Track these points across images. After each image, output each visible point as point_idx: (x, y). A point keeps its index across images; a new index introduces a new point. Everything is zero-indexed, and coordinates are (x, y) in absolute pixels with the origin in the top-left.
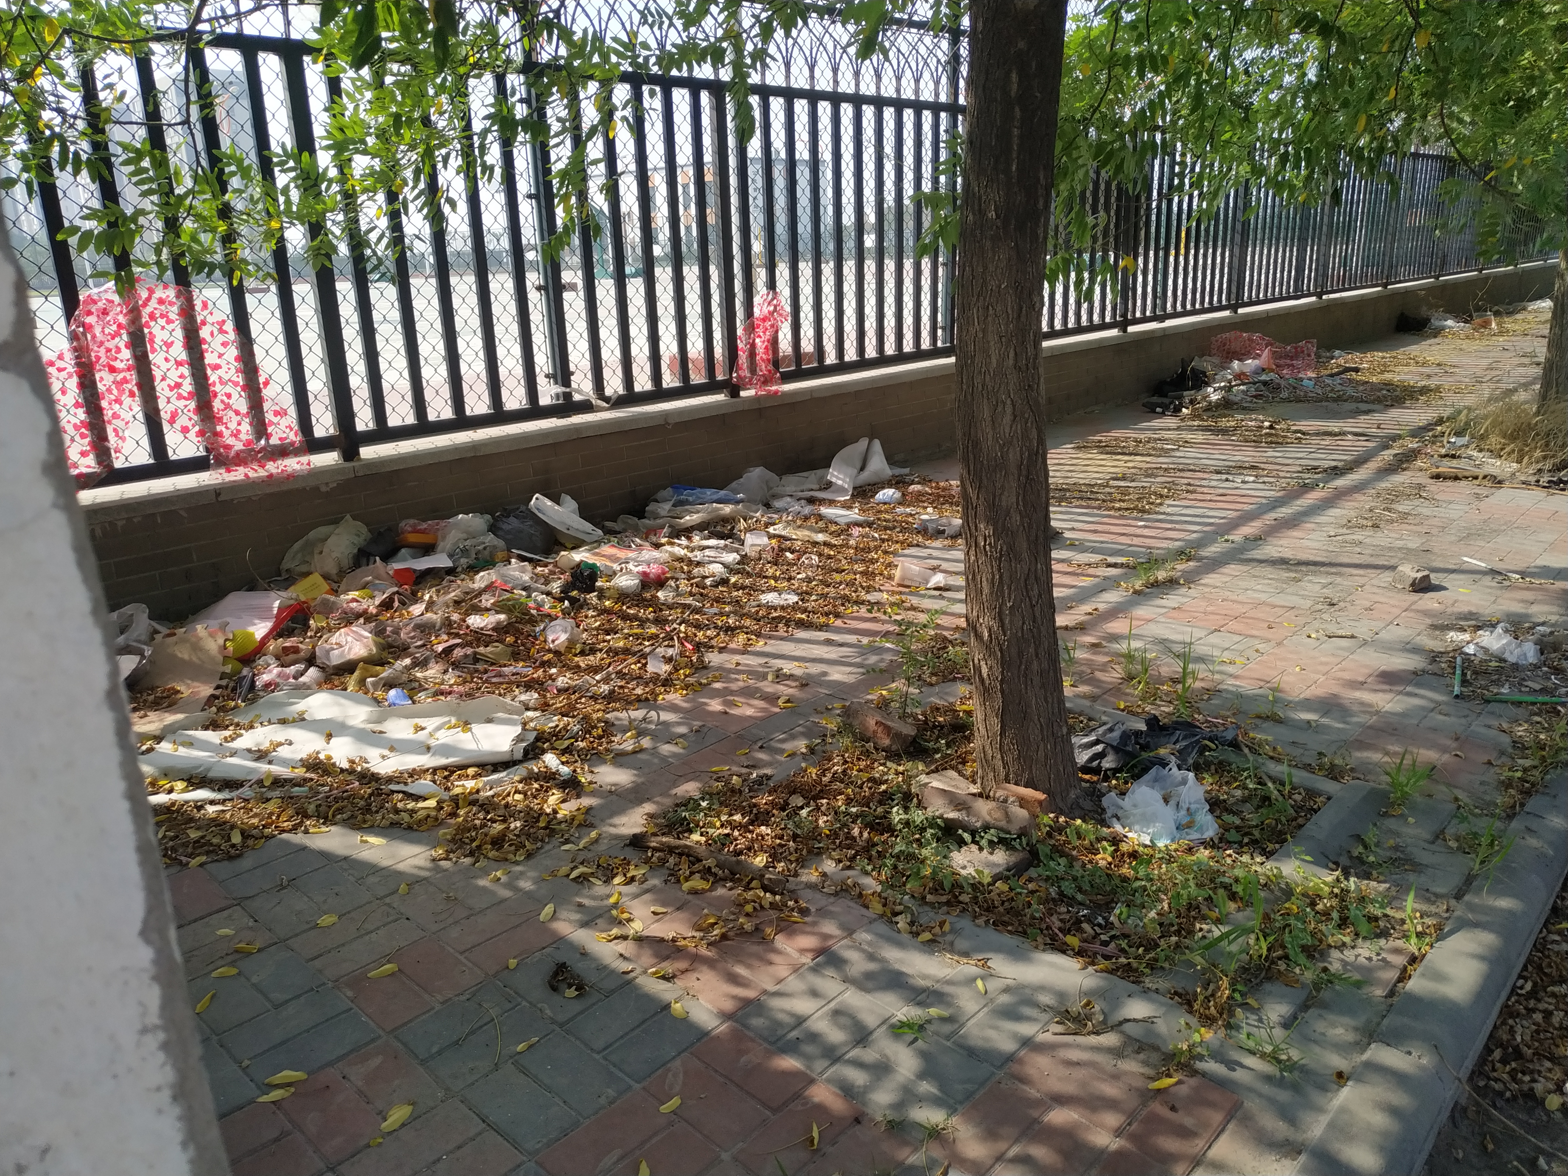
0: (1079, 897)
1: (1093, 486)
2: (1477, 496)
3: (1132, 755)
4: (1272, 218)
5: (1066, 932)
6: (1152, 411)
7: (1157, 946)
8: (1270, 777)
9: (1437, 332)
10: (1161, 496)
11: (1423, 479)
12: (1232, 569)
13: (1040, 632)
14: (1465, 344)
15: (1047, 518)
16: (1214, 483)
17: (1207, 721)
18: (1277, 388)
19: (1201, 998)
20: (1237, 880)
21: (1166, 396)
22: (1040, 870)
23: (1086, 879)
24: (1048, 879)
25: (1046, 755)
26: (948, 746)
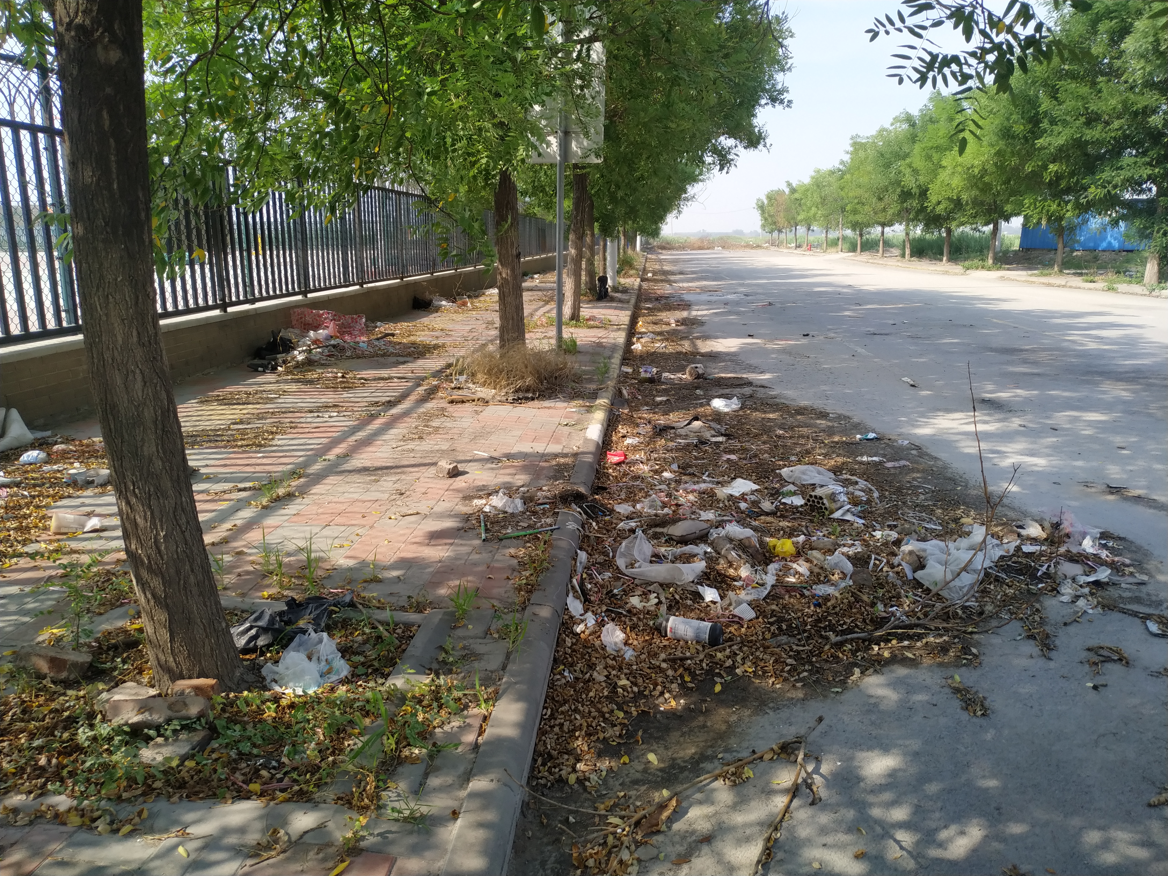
0: (255, 751)
1: (218, 430)
2: (476, 412)
3: (279, 631)
4: (322, 231)
5: (247, 782)
6: (255, 370)
7: (319, 768)
8: (379, 622)
9: (437, 309)
10: (272, 433)
11: (444, 404)
12: (332, 479)
13: (192, 552)
14: (454, 316)
15: (185, 460)
16: (309, 420)
17: (331, 593)
18: (343, 350)
19: (356, 795)
20: (368, 701)
21: (264, 359)
22: (220, 740)
23: (259, 735)
24: (227, 745)
25: (212, 649)
26: (124, 662)
